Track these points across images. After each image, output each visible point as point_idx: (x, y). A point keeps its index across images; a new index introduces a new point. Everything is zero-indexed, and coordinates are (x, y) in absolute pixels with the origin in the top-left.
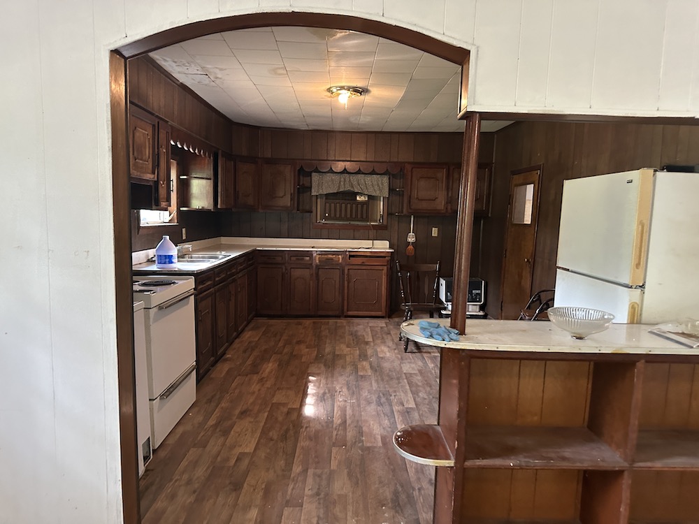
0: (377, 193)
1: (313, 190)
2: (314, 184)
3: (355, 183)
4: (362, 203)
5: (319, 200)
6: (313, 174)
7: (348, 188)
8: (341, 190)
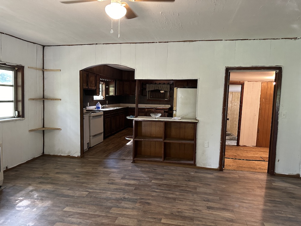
0: (166, 90)
1: (147, 89)
2: (147, 87)
3: (159, 87)
4: (163, 93)
5: (149, 92)
6: (147, 84)
7: (157, 89)
8: (155, 89)
